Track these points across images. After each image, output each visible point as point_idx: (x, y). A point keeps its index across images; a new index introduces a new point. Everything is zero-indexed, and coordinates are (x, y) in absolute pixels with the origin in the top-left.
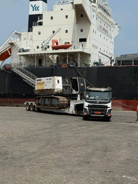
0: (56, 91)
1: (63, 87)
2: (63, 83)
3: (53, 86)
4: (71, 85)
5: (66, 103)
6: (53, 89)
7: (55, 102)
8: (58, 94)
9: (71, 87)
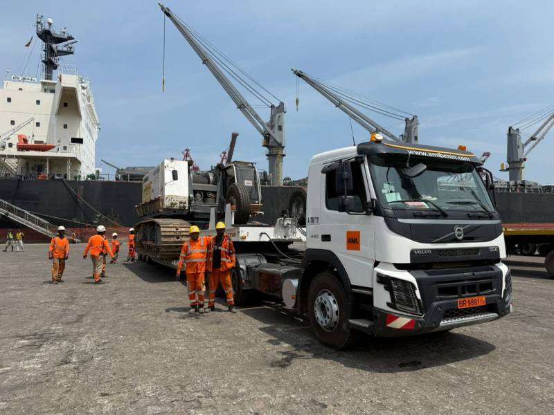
1: (193, 191)
3: (162, 190)
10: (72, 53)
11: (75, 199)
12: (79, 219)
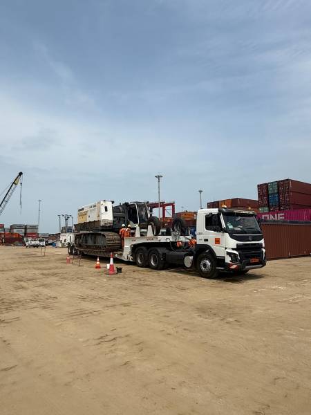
0: (102, 224)
1: (114, 217)
2: (113, 212)
3: (99, 216)
4: (126, 215)
5: (117, 242)
6: (99, 221)
7: (100, 241)
8: (106, 228)
9: (127, 218)
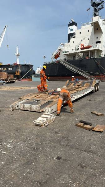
10: (103, 8)
11: (97, 64)
12: (99, 72)
